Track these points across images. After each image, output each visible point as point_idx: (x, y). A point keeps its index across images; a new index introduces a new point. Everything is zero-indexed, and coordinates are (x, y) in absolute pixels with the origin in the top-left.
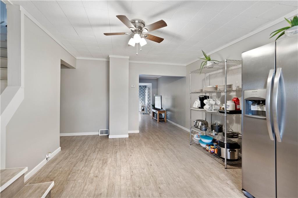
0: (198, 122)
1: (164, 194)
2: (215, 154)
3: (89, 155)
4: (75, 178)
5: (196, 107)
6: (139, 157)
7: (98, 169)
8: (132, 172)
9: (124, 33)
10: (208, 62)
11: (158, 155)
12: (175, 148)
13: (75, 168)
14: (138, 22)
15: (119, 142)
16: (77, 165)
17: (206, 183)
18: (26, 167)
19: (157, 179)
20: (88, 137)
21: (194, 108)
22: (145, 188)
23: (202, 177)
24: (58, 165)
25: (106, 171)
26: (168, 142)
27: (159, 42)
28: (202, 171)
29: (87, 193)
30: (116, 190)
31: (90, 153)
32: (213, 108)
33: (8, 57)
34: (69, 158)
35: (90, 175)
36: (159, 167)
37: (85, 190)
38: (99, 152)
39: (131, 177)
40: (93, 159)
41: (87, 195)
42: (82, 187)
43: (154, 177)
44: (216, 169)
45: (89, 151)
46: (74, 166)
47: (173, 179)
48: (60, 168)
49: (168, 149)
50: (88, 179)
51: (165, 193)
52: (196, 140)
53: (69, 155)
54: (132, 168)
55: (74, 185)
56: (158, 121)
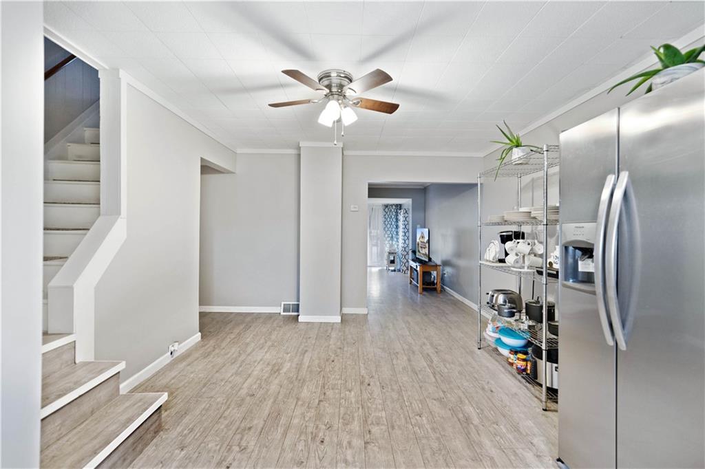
0: (495, 295)
1: (373, 444)
2: (527, 374)
3: (251, 353)
4: (213, 393)
5: (491, 259)
6: (350, 365)
7: (258, 382)
8: (325, 394)
9: (309, 101)
10: (515, 150)
11: (393, 365)
12: (437, 352)
13: (217, 375)
14: (338, 76)
15: (319, 330)
16: (223, 370)
17: (479, 434)
18: (124, 360)
19: (371, 415)
20: (258, 316)
21: (487, 261)
22: (338, 430)
23: (476, 421)
24: (189, 367)
25: (274, 387)
26: (427, 339)
27: (391, 113)
28: (482, 410)
29: (226, 422)
30: (280, 425)
31: (254, 350)
32: (527, 263)
33: (101, 161)
34: (212, 356)
35: (241, 391)
36: (384, 391)
37: (224, 417)
38: (272, 348)
39: (318, 404)
40: (255, 362)
41: (225, 427)
42: (221, 411)
43: (366, 410)
44: (517, 409)
45: (253, 345)
46: (217, 372)
47: (406, 419)
48: (192, 373)
49: (421, 353)
50: (235, 399)
51: (378, 443)
52: (490, 339)
53: (214, 348)
54: (326, 387)
55: (208, 405)
56: (420, 289)
